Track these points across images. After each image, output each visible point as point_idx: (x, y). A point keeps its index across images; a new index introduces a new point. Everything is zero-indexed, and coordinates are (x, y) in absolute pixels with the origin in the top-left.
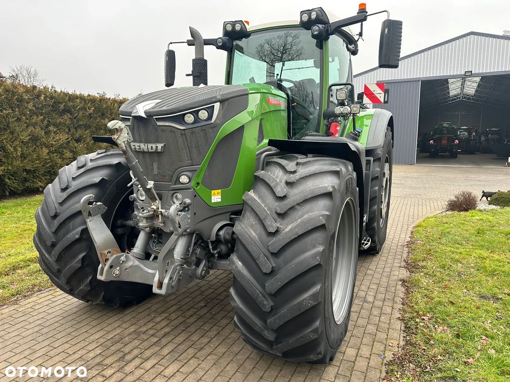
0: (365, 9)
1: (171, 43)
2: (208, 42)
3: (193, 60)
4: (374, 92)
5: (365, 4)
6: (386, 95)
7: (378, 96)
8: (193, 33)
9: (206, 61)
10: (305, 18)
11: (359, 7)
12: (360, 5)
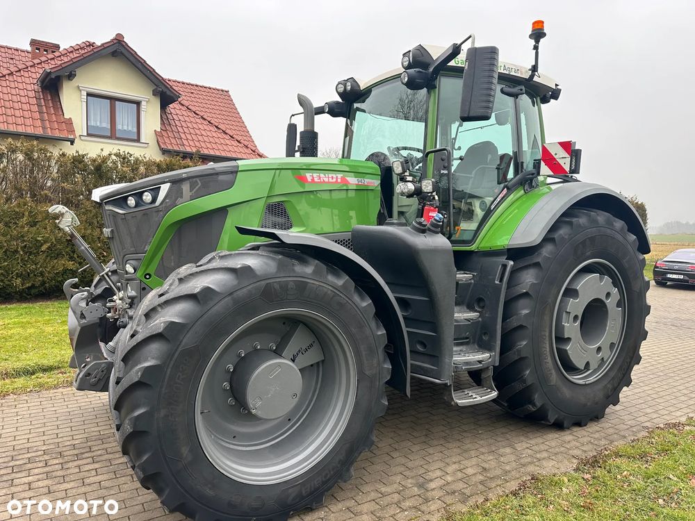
0: (543, 30)
2: (320, 111)
4: (555, 157)
6: (574, 160)
7: (561, 162)
9: (316, 134)
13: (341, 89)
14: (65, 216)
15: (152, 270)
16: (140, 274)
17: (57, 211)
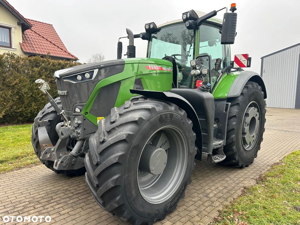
0: (235, 7)
1: (120, 38)
2: (137, 36)
3: (128, 46)
4: (240, 60)
5: (235, 4)
6: (249, 62)
7: (243, 62)
8: (128, 32)
9: (135, 47)
11: (231, 6)
12: (232, 4)
13: (147, 27)
14: (43, 85)
15: (88, 111)
16: (83, 113)
17: (40, 82)
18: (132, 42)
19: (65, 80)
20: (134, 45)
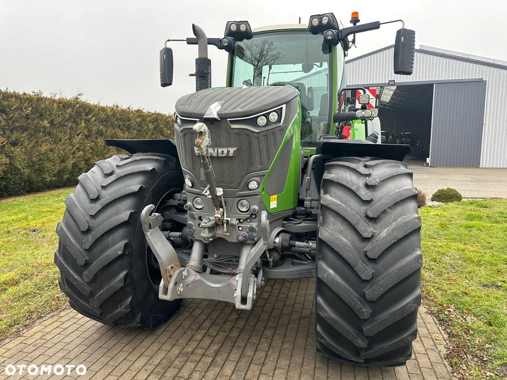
1: (169, 40)
3: (197, 60)
8: (197, 31)
9: (210, 61)
10: (316, 22)
11: (352, 16)
13: (234, 28)
16: (260, 189)
18: (203, 50)
19: (233, 126)
20: (208, 58)
